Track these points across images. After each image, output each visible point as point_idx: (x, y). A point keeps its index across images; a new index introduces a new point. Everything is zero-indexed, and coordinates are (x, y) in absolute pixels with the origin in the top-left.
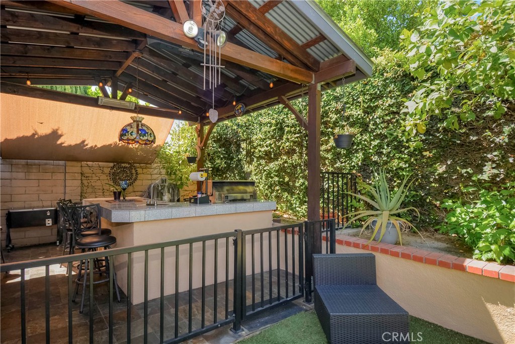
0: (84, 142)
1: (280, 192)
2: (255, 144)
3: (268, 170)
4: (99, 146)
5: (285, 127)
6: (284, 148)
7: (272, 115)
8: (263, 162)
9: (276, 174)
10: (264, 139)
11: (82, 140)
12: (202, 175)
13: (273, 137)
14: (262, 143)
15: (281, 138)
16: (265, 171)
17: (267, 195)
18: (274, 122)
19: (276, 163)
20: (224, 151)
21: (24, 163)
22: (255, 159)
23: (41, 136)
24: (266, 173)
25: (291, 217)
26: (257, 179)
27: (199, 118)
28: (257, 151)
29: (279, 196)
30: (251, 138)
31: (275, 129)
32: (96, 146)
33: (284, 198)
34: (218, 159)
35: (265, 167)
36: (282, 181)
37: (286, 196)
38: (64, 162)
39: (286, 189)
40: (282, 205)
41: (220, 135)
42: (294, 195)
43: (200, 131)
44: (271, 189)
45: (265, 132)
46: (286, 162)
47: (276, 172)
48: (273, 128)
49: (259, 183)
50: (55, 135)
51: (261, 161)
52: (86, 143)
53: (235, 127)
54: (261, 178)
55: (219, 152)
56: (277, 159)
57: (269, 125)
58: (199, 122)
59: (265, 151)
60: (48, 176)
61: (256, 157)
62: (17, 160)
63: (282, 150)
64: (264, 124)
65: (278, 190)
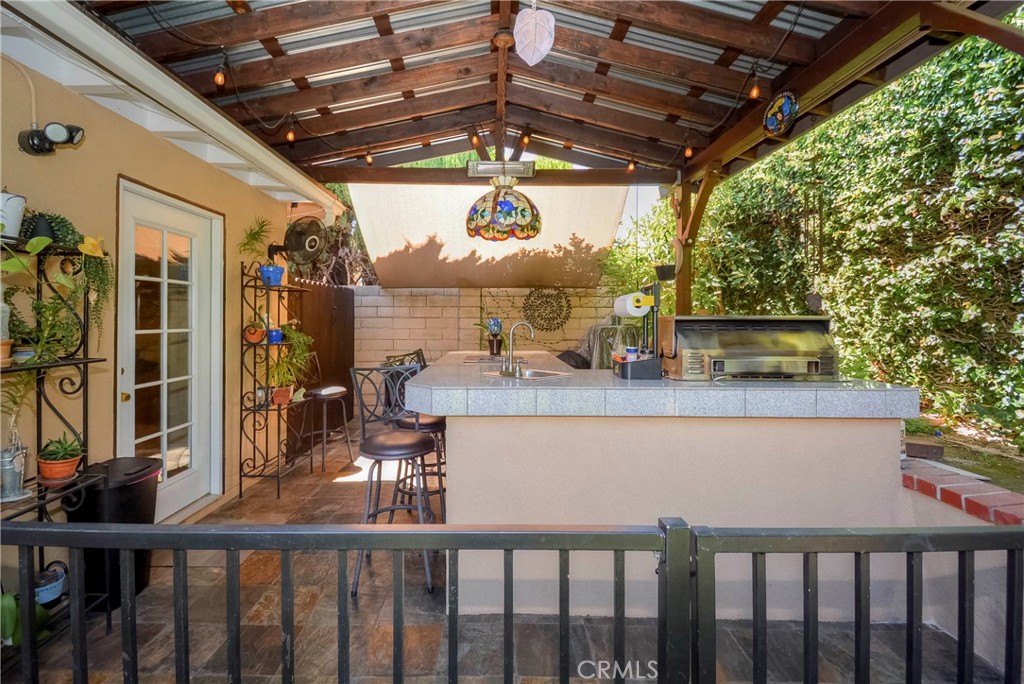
0: (474, 253)
1: (940, 352)
2: (846, 217)
3: (894, 286)
4: (498, 258)
5: (959, 139)
6: (957, 210)
7: (906, 114)
8: (874, 264)
9: (925, 296)
10: (878, 196)
11: (470, 251)
12: (638, 301)
13: (909, 182)
14: (868, 208)
15: (944, 178)
16: (881, 289)
17: (888, 360)
18: (913, 133)
19: (924, 261)
20: (755, 246)
21: (407, 294)
22: (847, 259)
23: (417, 250)
24: (884, 295)
25: (989, 439)
26: (852, 314)
27: (679, 172)
28: (851, 234)
29: (935, 367)
30: (831, 202)
31: (918, 157)
32: (493, 259)
33: (958, 374)
34: (738, 267)
35: (881, 277)
36: (949, 320)
37: (967, 367)
38: (457, 289)
39: (967, 346)
40: (951, 394)
41: (744, 211)
42: (1008, 366)
43: (681, 204)
44: (908, 345)
45: (881, 175)
46: (964, 257)
47: (926, 292)
48: (909, 153)
49: (862, 325)
50: (433, 246)
51: (866, 262)
52: (477, 255)
53: (784, 183)
54: (869, 312)
55: (741, 250)
56: (929, 251)
57: (893, 149)
58: (678, 182)
59: (883, 231)
60: (437, 312)
61: (850, 252)
62: (399, 290)
63: (947, 217)
64: (876, 151)
65: (931, 349)
